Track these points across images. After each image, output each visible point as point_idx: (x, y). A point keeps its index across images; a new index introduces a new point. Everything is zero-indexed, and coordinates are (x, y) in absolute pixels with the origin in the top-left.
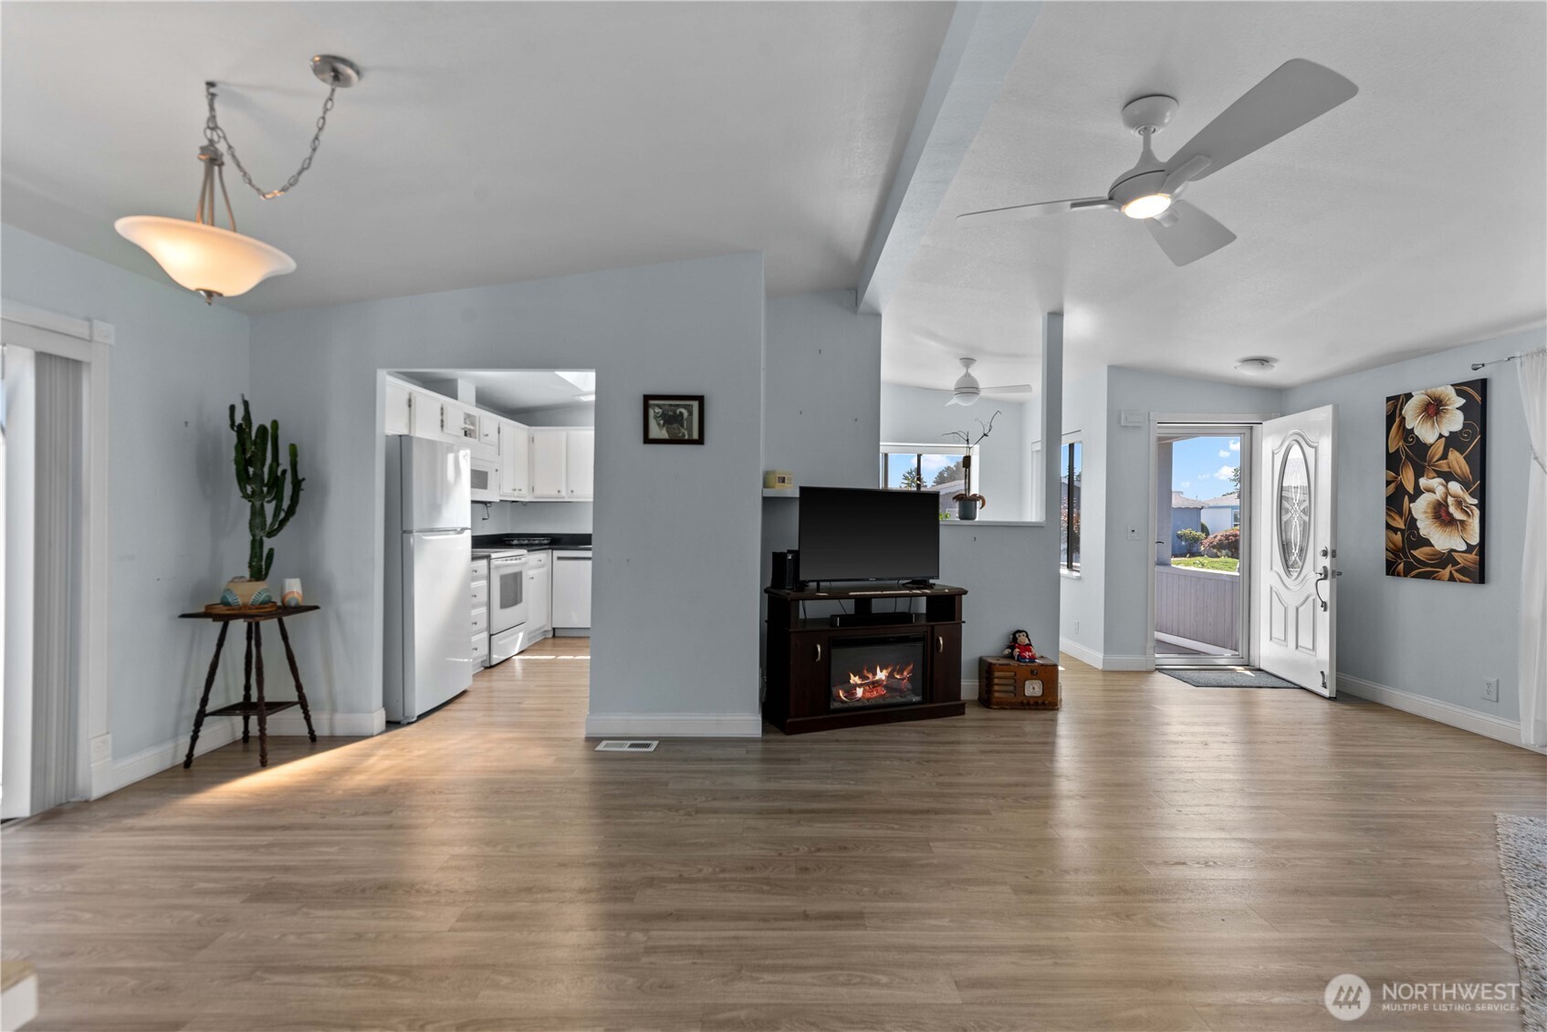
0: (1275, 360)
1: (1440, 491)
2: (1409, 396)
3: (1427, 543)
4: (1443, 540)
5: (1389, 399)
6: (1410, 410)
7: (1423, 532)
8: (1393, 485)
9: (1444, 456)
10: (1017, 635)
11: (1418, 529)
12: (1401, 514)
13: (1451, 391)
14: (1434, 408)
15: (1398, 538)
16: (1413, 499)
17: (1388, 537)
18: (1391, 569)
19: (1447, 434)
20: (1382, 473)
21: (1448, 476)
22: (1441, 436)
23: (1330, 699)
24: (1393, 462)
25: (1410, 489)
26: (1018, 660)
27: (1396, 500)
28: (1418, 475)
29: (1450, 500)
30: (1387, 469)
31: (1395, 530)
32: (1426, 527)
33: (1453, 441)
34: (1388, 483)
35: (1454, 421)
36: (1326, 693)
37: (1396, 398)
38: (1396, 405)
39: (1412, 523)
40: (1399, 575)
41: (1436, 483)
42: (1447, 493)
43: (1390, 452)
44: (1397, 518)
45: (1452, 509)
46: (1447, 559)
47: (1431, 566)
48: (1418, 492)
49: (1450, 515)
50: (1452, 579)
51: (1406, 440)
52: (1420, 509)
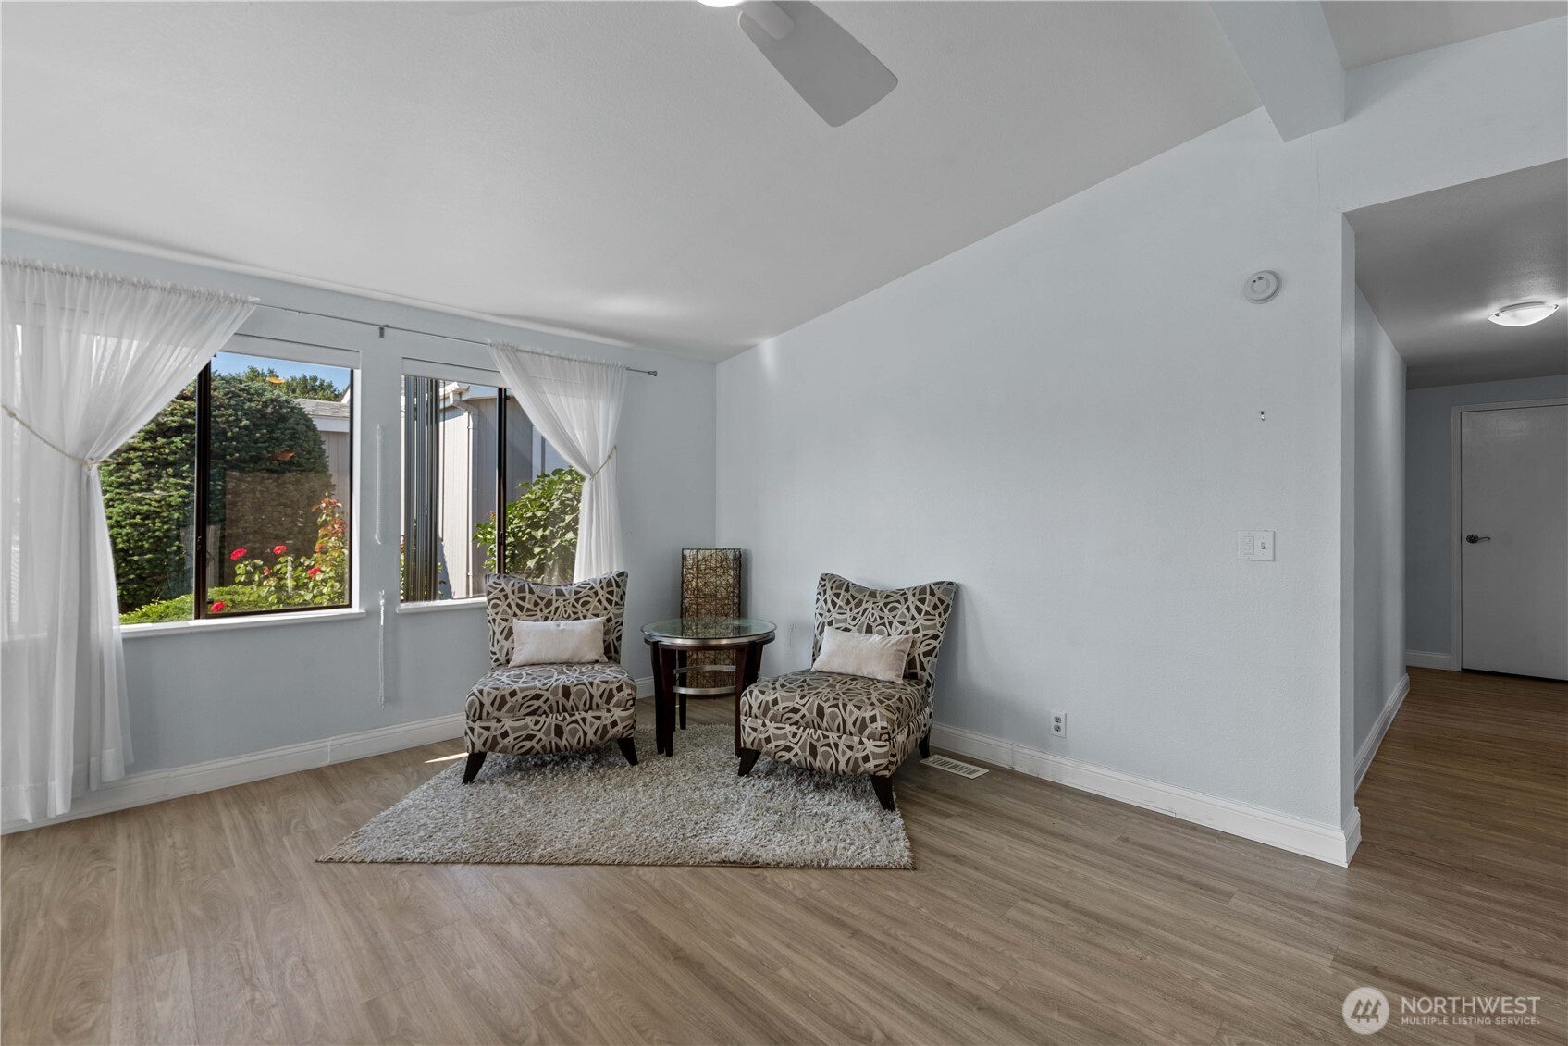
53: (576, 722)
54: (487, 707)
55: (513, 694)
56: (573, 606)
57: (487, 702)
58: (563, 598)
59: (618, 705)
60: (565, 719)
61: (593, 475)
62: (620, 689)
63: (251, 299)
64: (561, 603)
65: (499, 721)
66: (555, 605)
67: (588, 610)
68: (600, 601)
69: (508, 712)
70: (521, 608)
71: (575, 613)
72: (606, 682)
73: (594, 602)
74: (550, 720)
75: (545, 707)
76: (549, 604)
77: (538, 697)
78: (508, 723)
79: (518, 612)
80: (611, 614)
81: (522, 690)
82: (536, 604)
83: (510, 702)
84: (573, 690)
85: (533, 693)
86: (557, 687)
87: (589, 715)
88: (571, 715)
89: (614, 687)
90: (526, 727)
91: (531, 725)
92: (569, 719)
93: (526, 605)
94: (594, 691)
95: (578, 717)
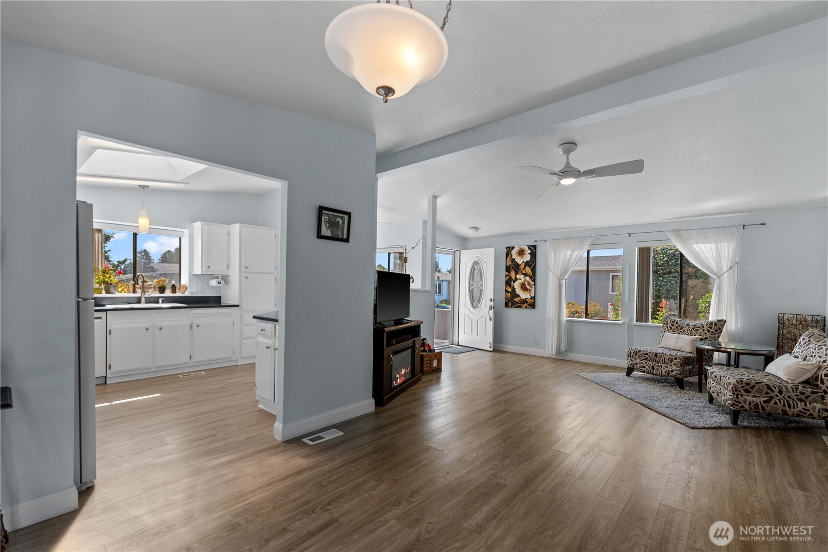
0: (480, 228)
1: (523, 279)
2: (513, 248)
3: (519, 296)
4: (524, 295)
5: (507, 248)
6: (514, 253)
7: (517, 293)
8: (508, 277)
9: (524, 268)
10: (424, 341)
11: (516, 292)
12: (510, 287)
13: (527, 248)
14: (521, 253)
15: (509, 295)
16: (514, 282)
17: (506, 294)
18: (507, 305)
19: (525, 261)
20: (504, 273)
21: (525, 275)
22: (523, 262)
23: (492, 351)
24: (508, 269)
25: (513, 278)
26: (429, 352)
27: (509, 282)
28: (516, 273)
29: (526, 283)
30: (506, 271)
31: (508, 292)
32: (518, 291)
33: (527, 264)
34: (506, 276)
35: (527, 258)
36: (491, 350)
37: (509, 248)
38: (509, 249)
39: (514, 289)
40: (509, 307)
41: (522, 277)
42: (525, 280)
43: (507, 265)
44: (509, 288)
45: (526, 285)
46: (525, 301)
47: (520, 303)
48: (516, 279)
49: (526, 287)
50: (526, 307)
51: (512, 262)
52: (517, 285)
53: (659, 366)
54: (632, 354)
55: (640, 351)
56: (691, 330)
57: (632, 352)
58: (688, 327)
59: (674, 364)
60: (655, 364)
61: (719, 277)
62: (676, 359)
63: (593, 235)
64: (686, 329)
65: (635, 359)
66: (684, 329)
67: (697, 333)
68: (704, 330)
69: (638, 357)
70: (671, 328)
71: (691, 333)
72: (671, 355)
73: (701, 330)
74: (651, 363)
75: (649, 358)
76: (682, 328)
77: (647, 354)
78: (638, 361)
79: (670, 330)
80: (708, 336)
81: (643, 351)
82: (677, 328)
83: (639, 354)
84: (658, 355)
85: (645, 352)
86: (653, 353)
87: (663, 365)
88: (657, 364)
89: (674, 357)
90: (643, 363)
91: (644, 363)
92: (656, 365)
93: (673, 328)
94: (666, 357)
95: (659, 364)
